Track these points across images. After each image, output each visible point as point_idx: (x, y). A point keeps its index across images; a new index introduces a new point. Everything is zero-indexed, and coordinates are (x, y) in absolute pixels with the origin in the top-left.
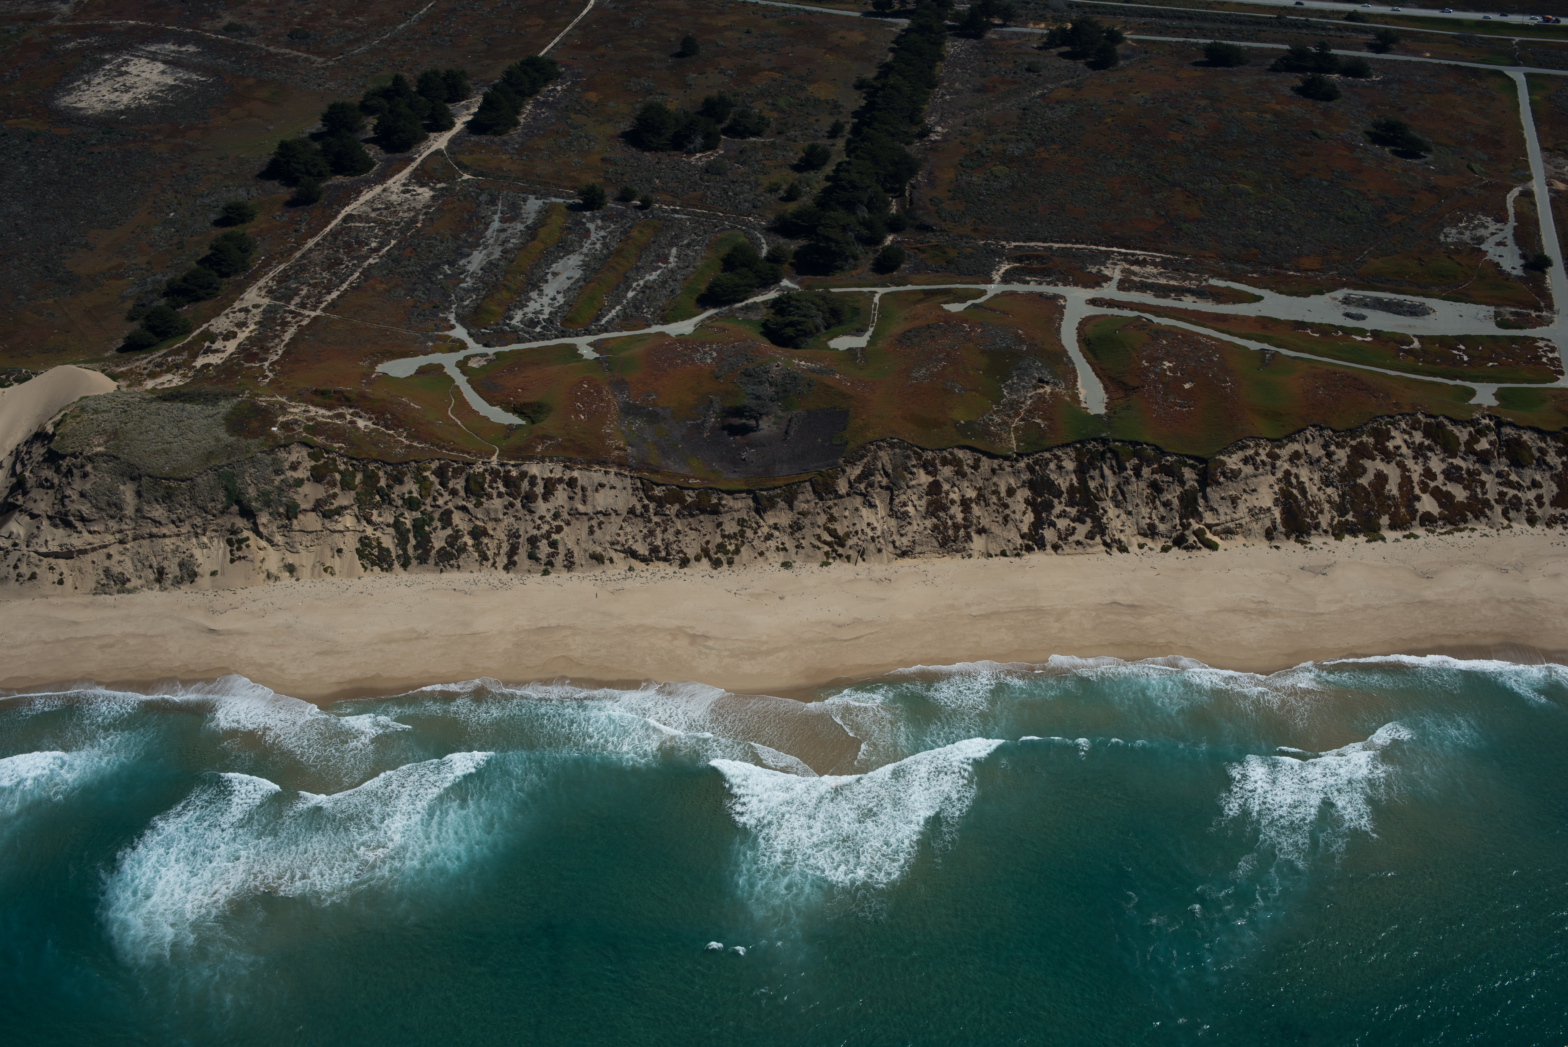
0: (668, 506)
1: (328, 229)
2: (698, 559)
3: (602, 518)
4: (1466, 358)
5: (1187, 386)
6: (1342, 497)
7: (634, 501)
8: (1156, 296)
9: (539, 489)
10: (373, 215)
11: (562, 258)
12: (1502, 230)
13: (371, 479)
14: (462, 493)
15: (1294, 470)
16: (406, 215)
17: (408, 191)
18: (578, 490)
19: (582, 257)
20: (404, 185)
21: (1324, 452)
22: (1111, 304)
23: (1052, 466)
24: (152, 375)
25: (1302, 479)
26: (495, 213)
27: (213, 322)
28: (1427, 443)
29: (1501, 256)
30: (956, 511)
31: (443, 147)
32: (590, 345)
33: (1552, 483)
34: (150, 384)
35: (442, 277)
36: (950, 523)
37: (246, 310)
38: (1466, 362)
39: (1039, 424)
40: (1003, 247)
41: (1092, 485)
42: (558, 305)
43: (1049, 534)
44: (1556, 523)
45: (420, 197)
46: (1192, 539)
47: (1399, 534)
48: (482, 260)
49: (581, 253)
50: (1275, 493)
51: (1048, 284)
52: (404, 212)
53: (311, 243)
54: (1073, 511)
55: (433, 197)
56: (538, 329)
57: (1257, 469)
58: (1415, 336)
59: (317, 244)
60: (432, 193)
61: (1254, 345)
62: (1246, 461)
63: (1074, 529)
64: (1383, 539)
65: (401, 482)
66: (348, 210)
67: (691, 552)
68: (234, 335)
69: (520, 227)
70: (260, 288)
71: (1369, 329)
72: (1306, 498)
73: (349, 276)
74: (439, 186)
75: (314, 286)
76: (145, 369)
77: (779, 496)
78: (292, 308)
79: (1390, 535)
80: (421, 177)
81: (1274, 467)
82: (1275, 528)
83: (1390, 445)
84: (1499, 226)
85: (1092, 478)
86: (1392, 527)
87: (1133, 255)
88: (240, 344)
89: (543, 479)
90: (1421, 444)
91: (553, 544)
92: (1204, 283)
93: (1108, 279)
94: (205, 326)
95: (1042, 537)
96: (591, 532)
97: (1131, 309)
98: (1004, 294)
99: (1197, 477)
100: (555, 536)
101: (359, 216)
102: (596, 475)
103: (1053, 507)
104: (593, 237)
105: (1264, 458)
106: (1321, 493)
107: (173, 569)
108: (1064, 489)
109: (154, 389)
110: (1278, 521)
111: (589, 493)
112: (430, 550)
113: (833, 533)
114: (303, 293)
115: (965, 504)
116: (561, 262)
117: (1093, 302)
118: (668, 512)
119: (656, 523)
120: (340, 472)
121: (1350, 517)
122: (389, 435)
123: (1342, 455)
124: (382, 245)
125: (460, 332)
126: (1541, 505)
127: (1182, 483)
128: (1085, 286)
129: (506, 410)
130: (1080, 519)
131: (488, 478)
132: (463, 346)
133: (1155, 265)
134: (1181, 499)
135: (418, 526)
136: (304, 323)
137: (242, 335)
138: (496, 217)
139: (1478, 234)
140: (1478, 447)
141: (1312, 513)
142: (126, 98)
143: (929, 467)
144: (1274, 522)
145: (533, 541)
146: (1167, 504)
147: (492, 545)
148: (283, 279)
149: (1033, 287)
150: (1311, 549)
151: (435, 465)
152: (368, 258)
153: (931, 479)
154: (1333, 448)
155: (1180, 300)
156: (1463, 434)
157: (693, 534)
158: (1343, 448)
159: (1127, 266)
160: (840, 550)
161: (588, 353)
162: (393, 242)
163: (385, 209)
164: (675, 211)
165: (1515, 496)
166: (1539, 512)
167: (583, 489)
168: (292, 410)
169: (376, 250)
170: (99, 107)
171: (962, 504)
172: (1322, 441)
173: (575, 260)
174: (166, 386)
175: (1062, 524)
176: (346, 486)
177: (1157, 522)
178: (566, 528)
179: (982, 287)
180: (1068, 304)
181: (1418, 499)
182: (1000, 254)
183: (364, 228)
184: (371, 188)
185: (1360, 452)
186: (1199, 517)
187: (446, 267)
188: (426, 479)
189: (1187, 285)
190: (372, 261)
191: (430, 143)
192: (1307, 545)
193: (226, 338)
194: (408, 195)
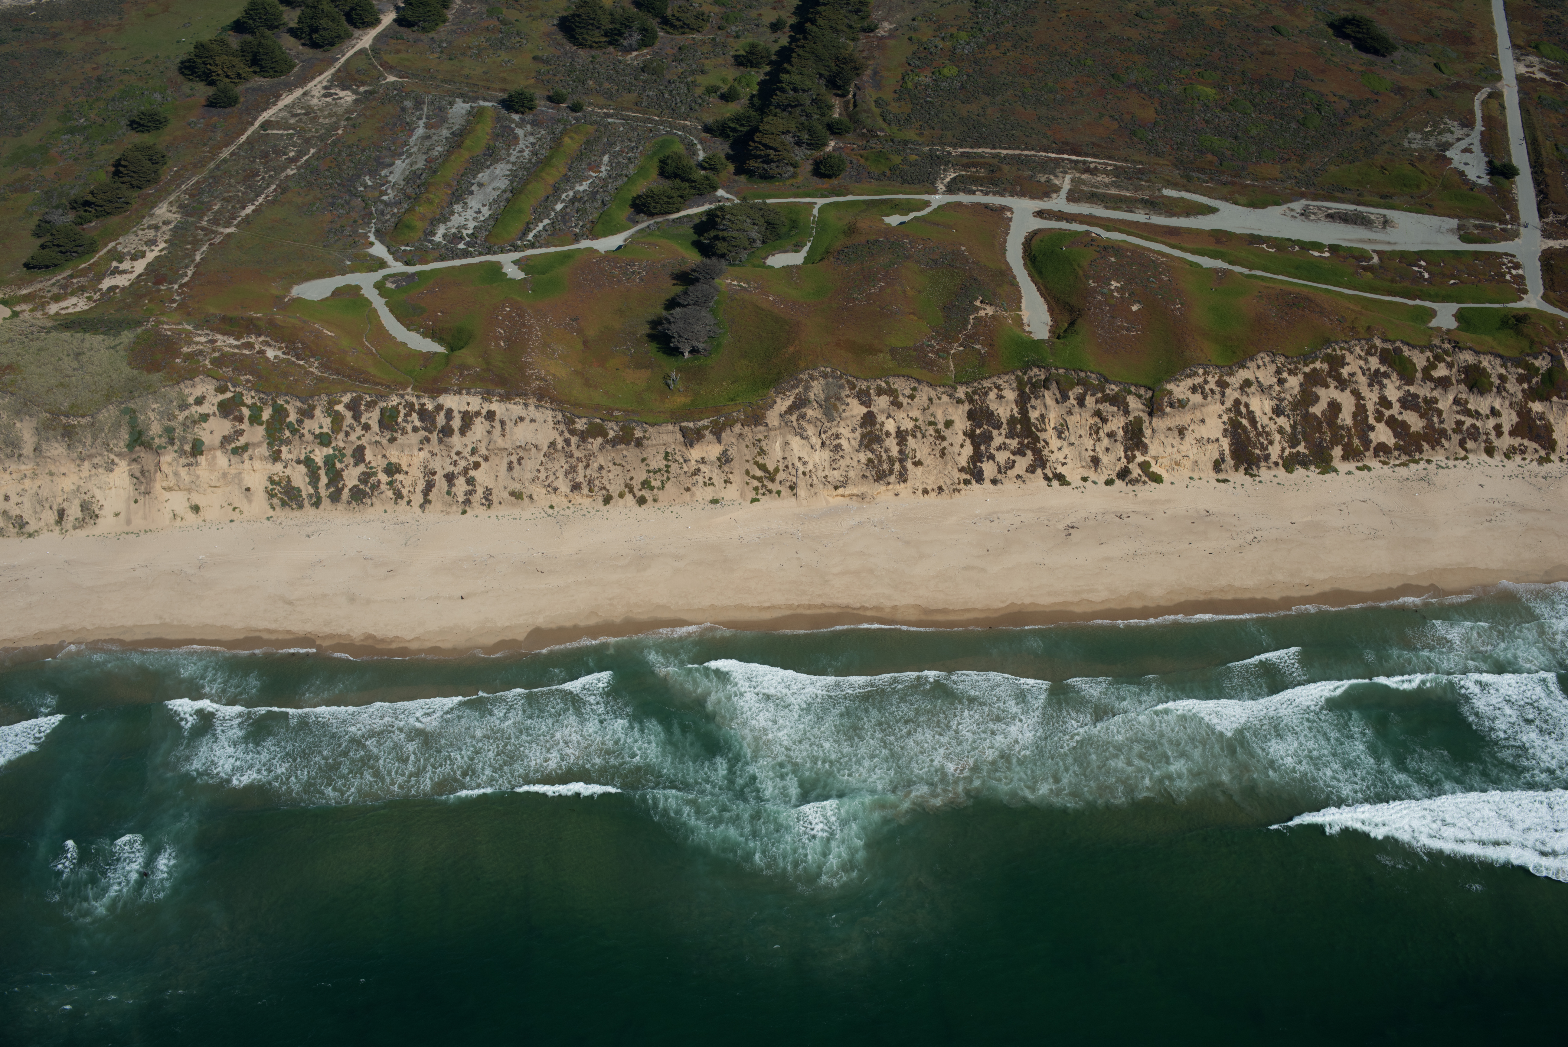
0: (590, 440)
1: (244, 138)
2: (621, 495)
3: (521, 454)
4: (1426, 275)
5: (1134, 308)
6: (1294, 427)
7: (554, 435)
8: (1107, 208)
9: (456, 423)
10: (292, 121)
11: (488, 167)
12: (1468, 135)
13: (280, 413)
14: (375, 427)
15: (1244, 399)
16: (327, 121)
17: (330, 95)
18: (497, 424)
19: (510, 166)
20: (325, 88)
21: (1276, 380)
22: (1060, 216)
23: (992, 395)
24: (57, 298)
25: (1251, 409)
26: (420, 118)
27: (121, 240)
28: (1383, 369)
29: (1466, 164)
30: (892, 444)
31: (367, 46)
32: (515, 262)
33: (1512, 412)
34: (53, 308)
35: (362, 189)
36: (884, 456)
37: (156, 228)
38: (1425, 280)
39: (979, 351)
40: (949, 153)
41: (1034, 415)
42: (482, 219)
43: (988, 469)
44: (1515, 453)
45: (342, 101)
46: (1136, 471)
47: (1351, 466)
48: (404, 170)
49: (508, 162)
50: (1224, 423)
51: (995, 194)
52: (325, 118)
53: (225, 153)
54: (1014, 443)
55: (356, 101)
56: (461, 246)
57: (1205, 398)
58: (1374, 251)
59: (232, 154)
60: (354, 97)
61: (1207, 262)
62: (1194, 389)
63: (1014, 462)
64: (1336, 471)
65: (312, 417)
66: (265, 116)
67: (614, 489)
68: (143, 255)
69: (445, 133)
70: (171, 203)
71: (1326, 243)
72: (1256, 428)
73: (265, 189)
74: (362, 89)
75: (228, 200)
76: (49, 291)
77: (706, 427)
78: (204, 223)
79: (1343, 467)
80: (344, 80)
81: (1223, 395)
82: (1223, 460)
83: (1345, 372)
84: (1465, 130)
85: (1033, 407)
86: (1345, 458)
87: (1084, 162)
88: (149, 264)
89: (460, 412)
90: (1377, 371)
91: (470, 481)
92: (1157, 193)
93: (1057, 189)
94: (111, 245)
95: (981, 471)
96: (510, 468)
97: (1081, 223)
98: (949, 204)
99: (1143, 407)
100: (472, 473)
101: (277, 122)
102: (515, 409)
103: (992, 439)
104: (522, 144)
105: (1213, 386)
106: (1271, 423)
107: (74, 511)
108: (1004, 421)
109: (57, 314)
110: (1227, 452)
111: (509, 425)
112: (342, 489)
113: (763, 467)
114: (216, 208)
115: (902, 436)
116: (488, 172)
117: (1042, 214)
118: (589, 447)
119: (578, 458)
120: (248, 406)
121: (1301, 448)
122: (299, 365)
123: (1294, 383)
124: (300, 154)
125: (379, 250)
126: (1499, 434)
127: (1127, 413)
128: (1033, 197)
129: (425, 335)
130: (1020, 452)
131: (403, 412)
132: (382, 264)
133: (1107, 173)
134: (1126, 429)
135: (329, 462)
136: (217, 240)
137: (150, 256)
138: (421, 123)
139: (1444, 140)
140: (1436, 374)
141: (1262, 444)
143: (864, 398)
144: (1222, 454)
145: (450, 478)
146: (1111, 435)
147: (407, 481)
148: (195, 192)
149: (979, 198)
150: (1260, 482)
151: (347, 398)
152: (285, 169)
153: (864, 410)
154: (1285, 375)
155: (1132, 212)
156: (1420, 360)
157: (616, 470)
158: (1296, 375)
159: (1077, 175)
160: (770, 486)
161: (513, 272)
162: (312, 151)
163: (305, 114)
164: (607, 115)
165: (1473, 426)
166: (1496, 443)
167: (502, 423)
168: (197, 339)
169: (294, 160)
170: (8, 1)
171: (897, 436)
172: (1274, 368)
173: (501, 169)
174: (70, 311)
175: (1002, 457)
176: (255, 419)
177: (1100, 455)
178: (483, 464)
179: (926, 197)
180: (1015, 217)
181: (1372, 428)
182: (945, 161)
183: (282, 135)
184: (290, 91)
185: (1313, 379)
186: (1145, 449)
187: (367, 177)
188: (338, 413)
189: (1139, 195)
190: (290, 172)
191: (354, 42)
192: (1257, 478)
193: (134, 258)
194: (329, 99)
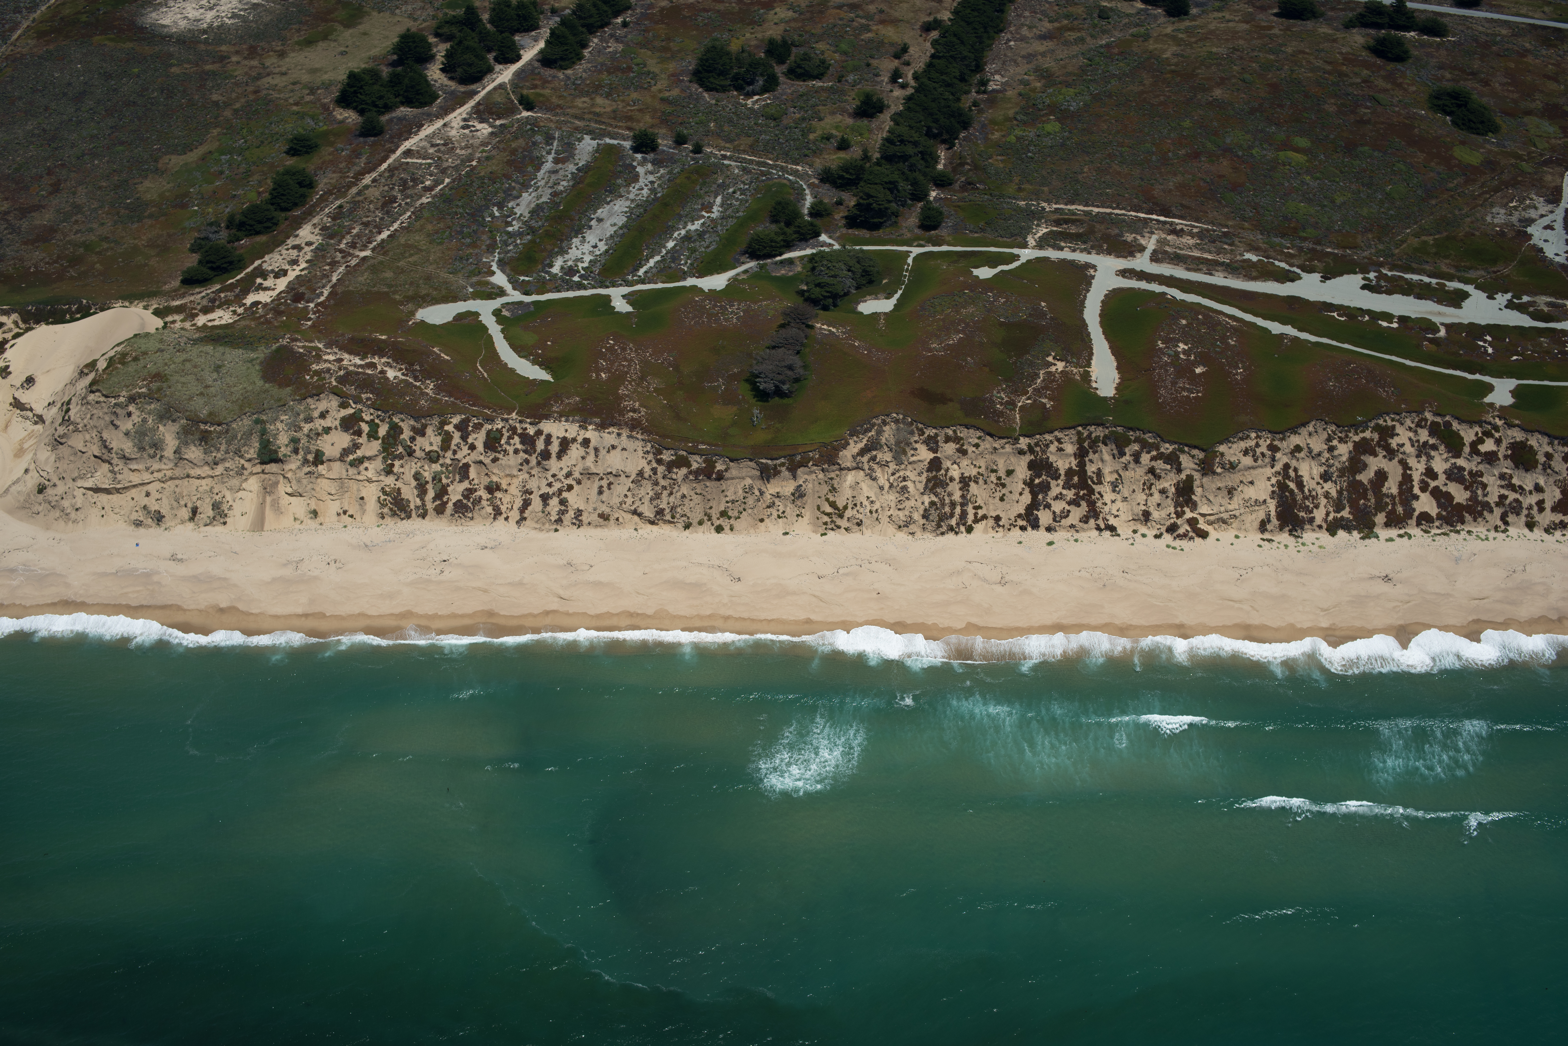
0: (675, 470)
1: (385, 166)
2: (701, 523)
3: (612, 479)
4: (1490, 350)
5: (1198, 370)
6: (1340, 492)
7: (643, 464)
8: (1188, 269)
9: (555, 448)
10: (431, 151)
11: (608, 203)
12: (1552, 212)
13: (395, 430)
14: (481, 448)
15: (1294, 463)
16: (463, 152)
17: (468, 127)
18: (591, 451)
19: (628, 203)
20: (465, 120)
21: (1326, 447)
22: (1142, 276)
23: (1053, 448)
24: (206, 311)
25: (1300, 473)
26: (549, 153)
27: (267, 258)
28: (1432, 441)
29: (1546, 241)
30: (955, 489)
31: (507, 81)
32: (624, 297)
33: (1555, 488)
34: (201, 320)
35: (489, 219)
36: (947, 501)
37: (299, 248)
38: (1489, 355)
39: (1045, 404)
40: (1043, 209)
41: (1091, 469)
42: (598, 253)
43: (1044, 517)
44: (1555, 529)
45: (479, 133)
46: (1184, 528)
47: (1393, 533)
48: (530, 202)
49: (627, 199)
50: (1272, 486)
51: (1082, 250)
52: (462, 149)
53: (367, 180)
54: (1070, 494)
55: (492, 133)
56: (576, 279)
57: (1256, 461)
58: (1442, 324)
59: (374, 181)
60: (490, 130)
62: (1246, 452)
63: (1069, 511)
64: (1377, 537)
65: (423, 434)
66: (407, 145)
67: (695, 517)
68: (285, 273)
69: (571, 168)
70: (314, 225)
71: (1396, 313)
72: (1303, 492)
73: (401, 216)
74: (498, 123)
75: (366, 225)
76: (199, 304)
77: (783, 464)
78: (342, 246)
79: (1384, 533)
80: (483, 112)
81: (1273, 459)
82: (1269, 521)
83: (1394, 442)
84: (1550, 207)
85: (1091, 461)
86: (1387, 525)
87: (1171, 224)
88: (290, 282)
89: (558, 438)
90: (1426, 443)
91: (563, 502)
92: (1238, 258)
93: (1142, 249)
94: (257, 263)
95: (1037, 519)
96: (600, 492)
97: (1160, 283)
98: (1037, 260)
99: (1196, 467)
100: (565, 495)
101: (418, 152)
102: (609, 437)
103: (1049, 488)
104: (642, 181)
105: (1265, 450)
106: (1319, 488)
107: (206, 510)
108: (1062, 472)
109: (205, 325)
110: (1273, 513)
111: (603, 452)
112: (447, 503)
113: (833, 505)
114: (355, 231)
115: (965, 482)
116: (607, 207)
117: (1124, 273)
118: (674, 477)
119: (663, 487)
120: (367, 422)
121: (1346, 513)
122: (415, 386)
123: (1344, 450)
124: (437, 183)
125: (500, 279)
126: (1541, 510)
127: (1179, 470)
128: (1118, 256)
129: (534, 363)
130: (1075, 502)
131: (506, 435)
132: (502, 292)
133: (1192, 235)
134: (1177, 486)
135: (436, 478)
136: (353, 262)
137: (292, 275)
138: (550, 158)
139: (1527, 216)
140: (1483, 448)
141: (1307, 507)
142: (210, 15)
143: (932, 444)
144: (1268, 515)
145: (545, 498)
146: (1163, 492)
147: (506, 499)
148: (337, 216)
149: (1067, 255)
150: (1303, 543)
151: (456, 420)
152: (421, 197)
153: (931, 455)
154: (1335, 442)
155: (1211, 274)
156: (1468, 434)
157: (697, 499)
158: (1346, 442)
159: (1163, 236)
160: (839, 522)
162: (447, 180)
163: (444, 145)
164: (724, 157)
165: (1517, 501)
166: (1538, 518)
167: (596, 450)
168: (326, 357)
169: (429, 189)
170: (183, 24)
171: (960, 482)
172: (1325, 436)
173: (620, 206)
174: (216, 323)
175: (1058, 506)
176: (373, 435)
177: (1151, 509)
178: (576, 487)
179: (1015, 251)
180: (1098, 275)
182: (1038, 216)
183: (421, 164)
184: (432, 122)
185: (1363, 448)
186: (1194, 506)
187: (495, 208)
188: (447, 433)
189: (1221, 259)
190: (425, 200)
191: (494, 76)
192: (1299, 540)
193: (277, 276)
194: (467, 131)
